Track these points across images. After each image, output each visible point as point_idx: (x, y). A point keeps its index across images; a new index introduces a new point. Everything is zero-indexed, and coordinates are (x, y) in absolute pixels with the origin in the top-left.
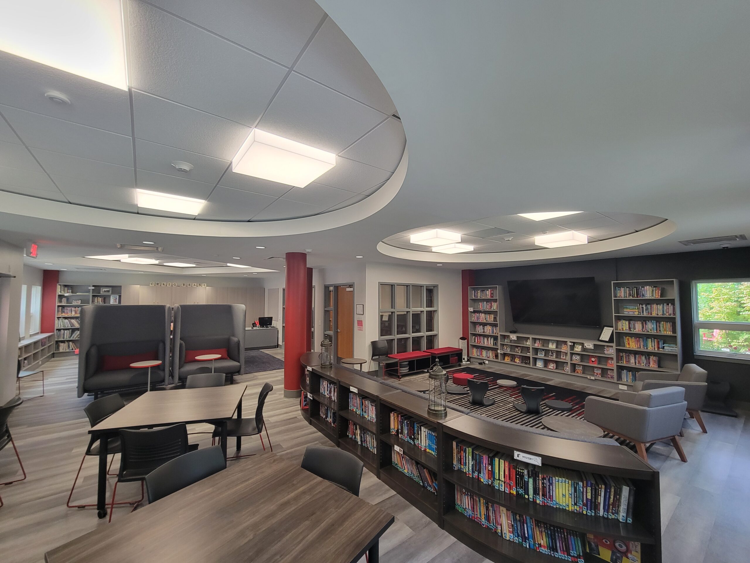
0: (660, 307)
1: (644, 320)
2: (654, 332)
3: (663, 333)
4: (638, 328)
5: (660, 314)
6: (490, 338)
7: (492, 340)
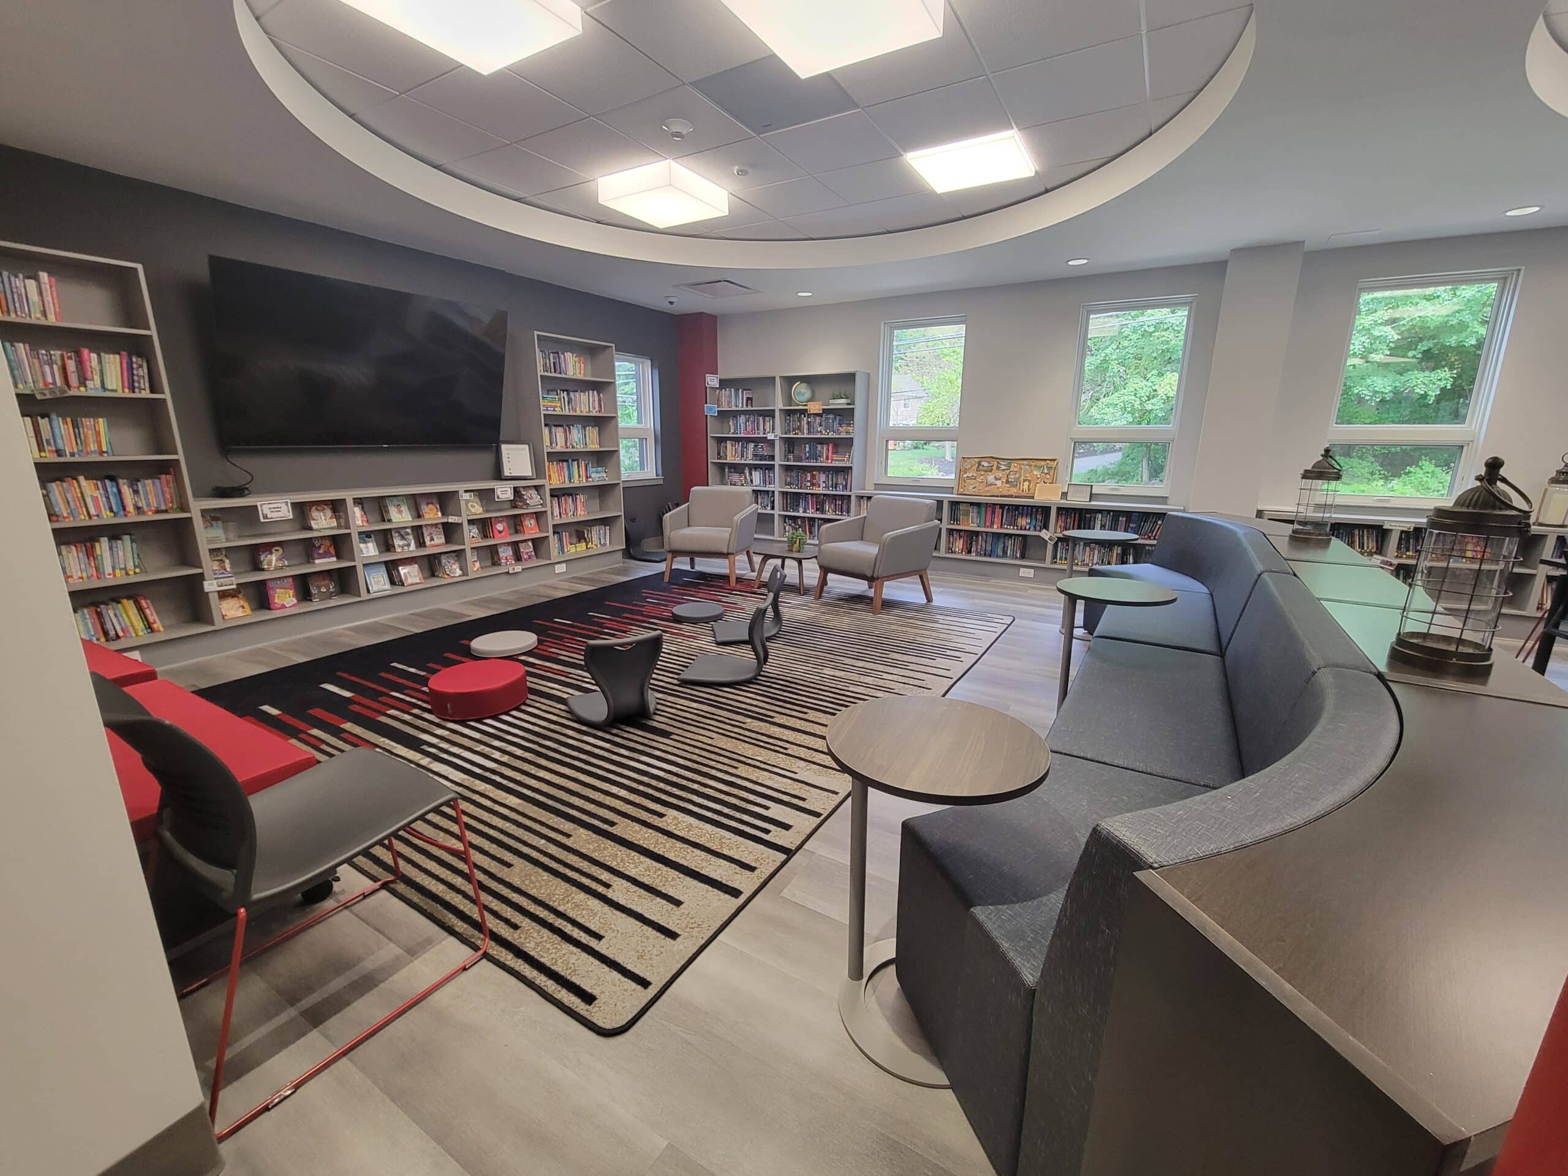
0: (584, 396)
1: (567, 423)
2: (580, 448)
3: (591, 447)
5: (585, 413)
6: (104, 541)
7: (126, 548)
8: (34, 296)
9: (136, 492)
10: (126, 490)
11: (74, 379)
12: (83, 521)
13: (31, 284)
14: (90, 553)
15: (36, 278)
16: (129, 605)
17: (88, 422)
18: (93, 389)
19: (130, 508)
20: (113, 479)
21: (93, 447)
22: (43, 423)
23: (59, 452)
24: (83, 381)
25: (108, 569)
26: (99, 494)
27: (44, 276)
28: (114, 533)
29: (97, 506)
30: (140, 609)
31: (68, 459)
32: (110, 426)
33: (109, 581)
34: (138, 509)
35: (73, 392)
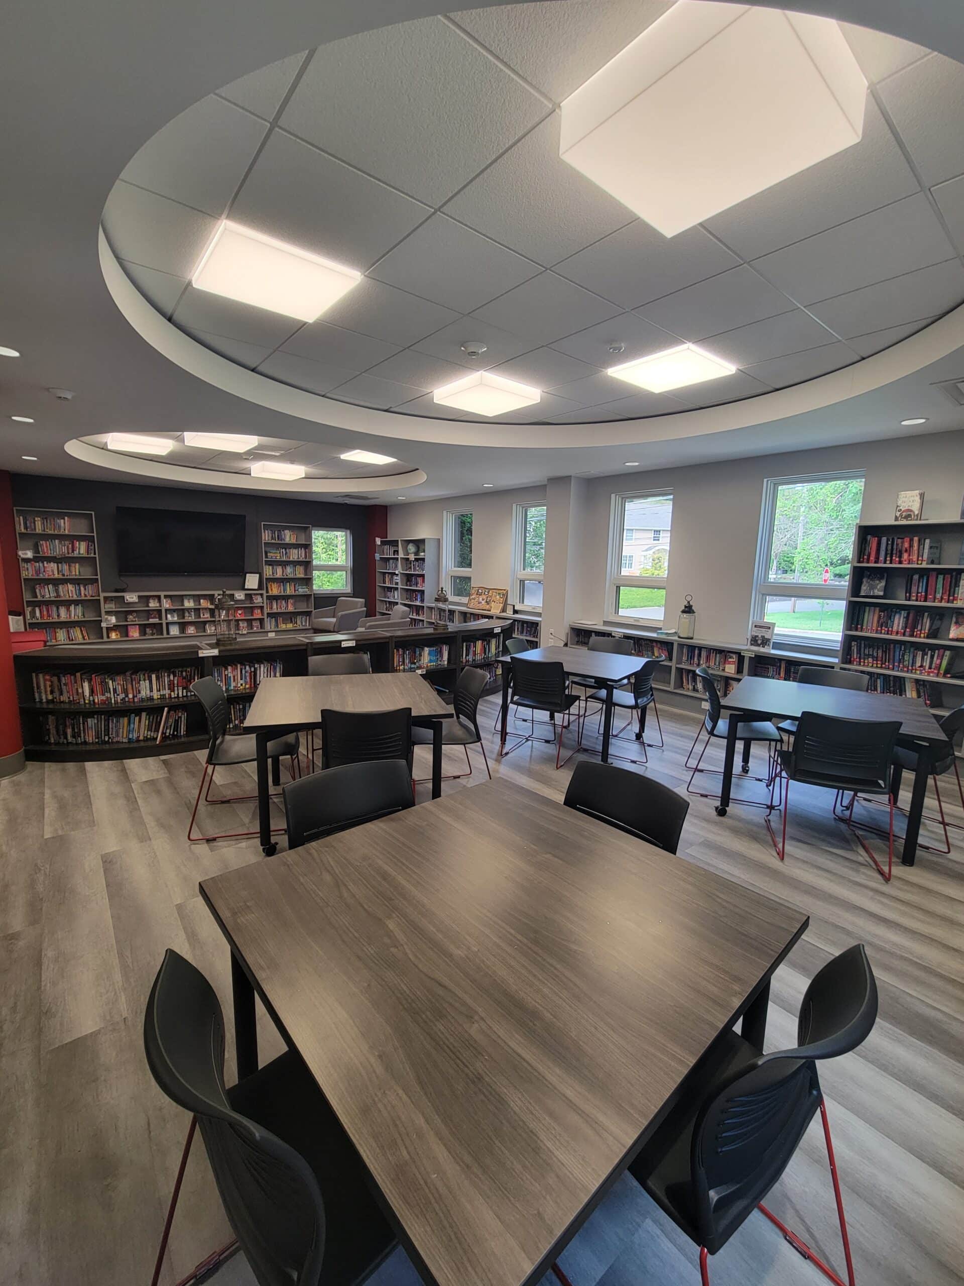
0: (295, 551)
1: (284, 564)
2: (291, 576)
3: (298, 576)
4: (279, 572)
5: (296, 559)
6: (73, 605)
7: (79, 609)
8: (62, 524)
9: (85, 589)
10: (82, 588)
11: (70, 551)
12: (67, 598)
13: (62, 521)
14: (68, 610)
15: (64, 519)
16: (78, 629)
17: (73, 565)
18: (76, 554)
19: (83, 595)
20: (79, 584)
21: (74, 573)
22: (60, 565)
23: (63, 575)
24: (73, 551)
25: (73, 615)
26: (73, 589)
27: (66, 518)
28: (76, 603)
29: (72, 593)
30: (81, 631)
31: (66, 577)
32: (79, 565)
33: (73, 619)
34: (85, 596)
35: (70, 555)
